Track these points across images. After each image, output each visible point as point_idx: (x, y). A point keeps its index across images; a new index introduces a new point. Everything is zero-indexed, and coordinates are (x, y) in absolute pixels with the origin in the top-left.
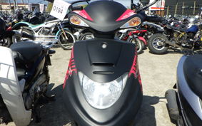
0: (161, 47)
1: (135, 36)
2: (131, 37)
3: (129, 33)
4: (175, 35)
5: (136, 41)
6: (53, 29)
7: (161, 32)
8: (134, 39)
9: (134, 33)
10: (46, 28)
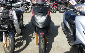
0: (63, 10)
1: (53, 6)
2: (51, 6)
3: (50, 5)
4: (68, 5)
5: (53, 8)
6: (21, 5)
7: (63, 4)
8: (52, 7)
9: (53, 5)
10: (18, 5)
